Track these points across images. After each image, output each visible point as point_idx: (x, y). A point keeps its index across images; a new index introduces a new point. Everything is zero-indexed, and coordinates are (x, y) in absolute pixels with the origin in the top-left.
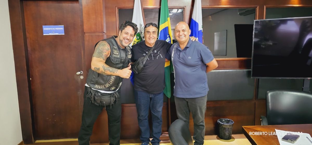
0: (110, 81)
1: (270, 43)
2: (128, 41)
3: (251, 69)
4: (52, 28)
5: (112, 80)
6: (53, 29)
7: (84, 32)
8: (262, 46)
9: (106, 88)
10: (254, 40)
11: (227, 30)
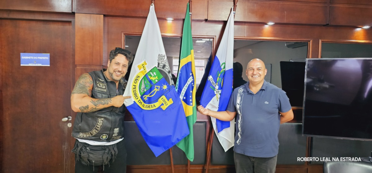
0: (98, 126)
1: (326, 85)
2: (120, 74)
3: (301, 122)
4: (33, 57)
5: (100, 125)
6: (35, 58)
7: (76, 64)
8: (315, 88)
9: (94, 136)
10: (306, 80)
11: (271, 64)
